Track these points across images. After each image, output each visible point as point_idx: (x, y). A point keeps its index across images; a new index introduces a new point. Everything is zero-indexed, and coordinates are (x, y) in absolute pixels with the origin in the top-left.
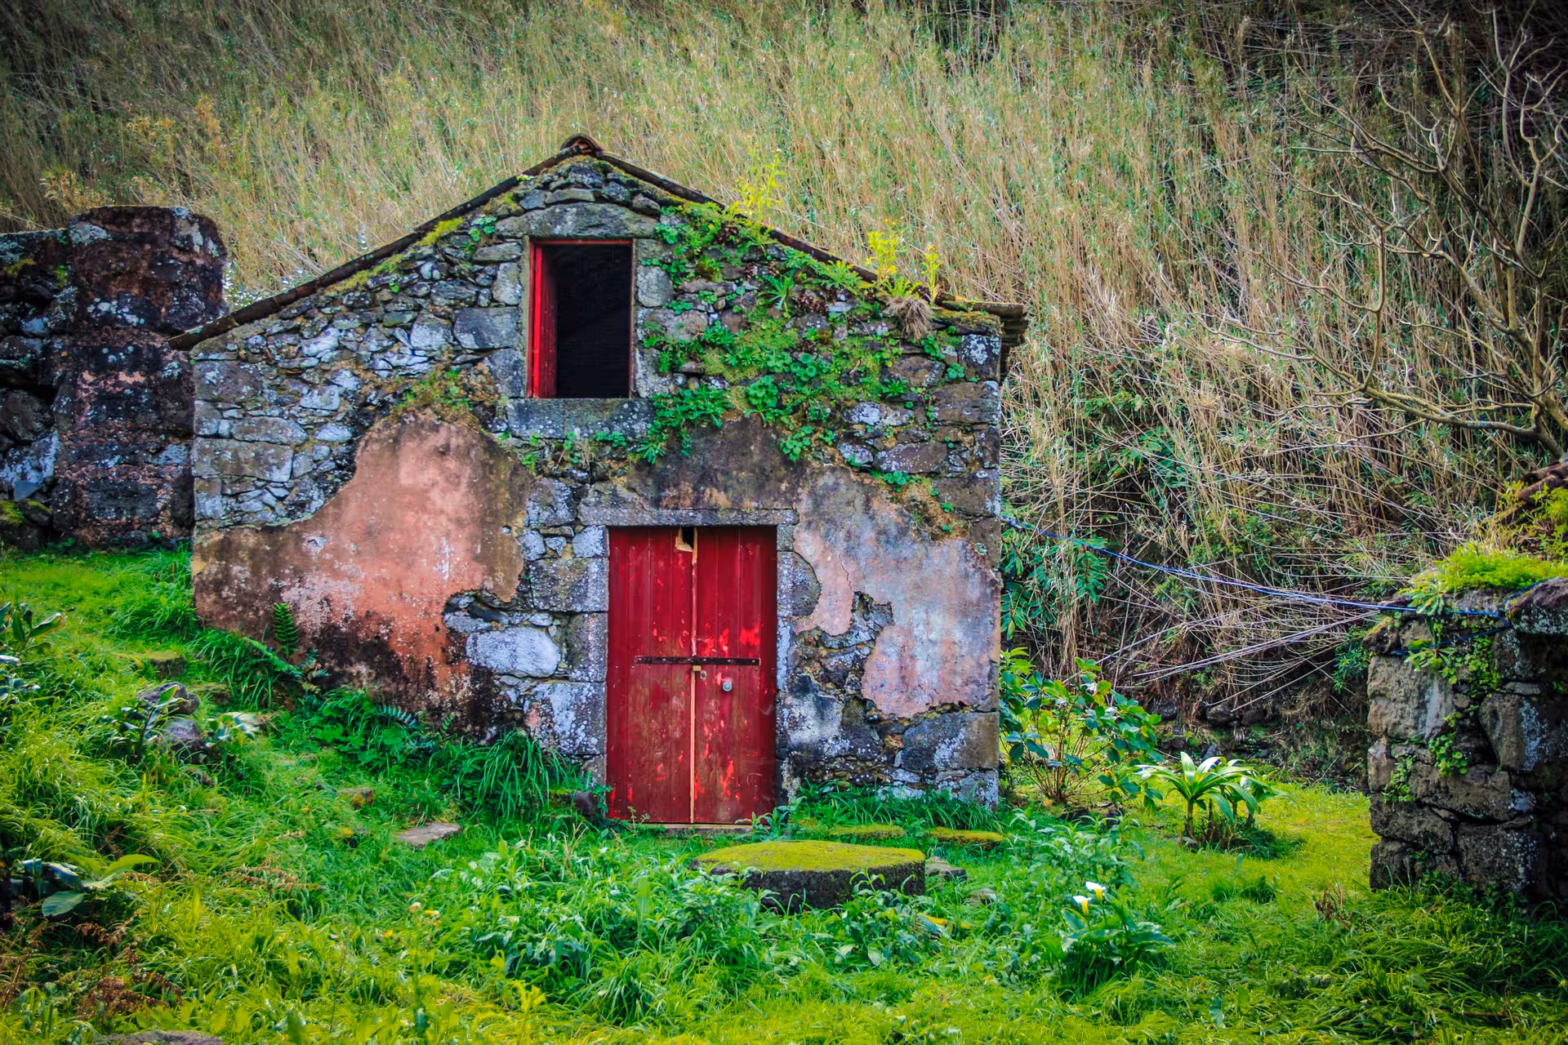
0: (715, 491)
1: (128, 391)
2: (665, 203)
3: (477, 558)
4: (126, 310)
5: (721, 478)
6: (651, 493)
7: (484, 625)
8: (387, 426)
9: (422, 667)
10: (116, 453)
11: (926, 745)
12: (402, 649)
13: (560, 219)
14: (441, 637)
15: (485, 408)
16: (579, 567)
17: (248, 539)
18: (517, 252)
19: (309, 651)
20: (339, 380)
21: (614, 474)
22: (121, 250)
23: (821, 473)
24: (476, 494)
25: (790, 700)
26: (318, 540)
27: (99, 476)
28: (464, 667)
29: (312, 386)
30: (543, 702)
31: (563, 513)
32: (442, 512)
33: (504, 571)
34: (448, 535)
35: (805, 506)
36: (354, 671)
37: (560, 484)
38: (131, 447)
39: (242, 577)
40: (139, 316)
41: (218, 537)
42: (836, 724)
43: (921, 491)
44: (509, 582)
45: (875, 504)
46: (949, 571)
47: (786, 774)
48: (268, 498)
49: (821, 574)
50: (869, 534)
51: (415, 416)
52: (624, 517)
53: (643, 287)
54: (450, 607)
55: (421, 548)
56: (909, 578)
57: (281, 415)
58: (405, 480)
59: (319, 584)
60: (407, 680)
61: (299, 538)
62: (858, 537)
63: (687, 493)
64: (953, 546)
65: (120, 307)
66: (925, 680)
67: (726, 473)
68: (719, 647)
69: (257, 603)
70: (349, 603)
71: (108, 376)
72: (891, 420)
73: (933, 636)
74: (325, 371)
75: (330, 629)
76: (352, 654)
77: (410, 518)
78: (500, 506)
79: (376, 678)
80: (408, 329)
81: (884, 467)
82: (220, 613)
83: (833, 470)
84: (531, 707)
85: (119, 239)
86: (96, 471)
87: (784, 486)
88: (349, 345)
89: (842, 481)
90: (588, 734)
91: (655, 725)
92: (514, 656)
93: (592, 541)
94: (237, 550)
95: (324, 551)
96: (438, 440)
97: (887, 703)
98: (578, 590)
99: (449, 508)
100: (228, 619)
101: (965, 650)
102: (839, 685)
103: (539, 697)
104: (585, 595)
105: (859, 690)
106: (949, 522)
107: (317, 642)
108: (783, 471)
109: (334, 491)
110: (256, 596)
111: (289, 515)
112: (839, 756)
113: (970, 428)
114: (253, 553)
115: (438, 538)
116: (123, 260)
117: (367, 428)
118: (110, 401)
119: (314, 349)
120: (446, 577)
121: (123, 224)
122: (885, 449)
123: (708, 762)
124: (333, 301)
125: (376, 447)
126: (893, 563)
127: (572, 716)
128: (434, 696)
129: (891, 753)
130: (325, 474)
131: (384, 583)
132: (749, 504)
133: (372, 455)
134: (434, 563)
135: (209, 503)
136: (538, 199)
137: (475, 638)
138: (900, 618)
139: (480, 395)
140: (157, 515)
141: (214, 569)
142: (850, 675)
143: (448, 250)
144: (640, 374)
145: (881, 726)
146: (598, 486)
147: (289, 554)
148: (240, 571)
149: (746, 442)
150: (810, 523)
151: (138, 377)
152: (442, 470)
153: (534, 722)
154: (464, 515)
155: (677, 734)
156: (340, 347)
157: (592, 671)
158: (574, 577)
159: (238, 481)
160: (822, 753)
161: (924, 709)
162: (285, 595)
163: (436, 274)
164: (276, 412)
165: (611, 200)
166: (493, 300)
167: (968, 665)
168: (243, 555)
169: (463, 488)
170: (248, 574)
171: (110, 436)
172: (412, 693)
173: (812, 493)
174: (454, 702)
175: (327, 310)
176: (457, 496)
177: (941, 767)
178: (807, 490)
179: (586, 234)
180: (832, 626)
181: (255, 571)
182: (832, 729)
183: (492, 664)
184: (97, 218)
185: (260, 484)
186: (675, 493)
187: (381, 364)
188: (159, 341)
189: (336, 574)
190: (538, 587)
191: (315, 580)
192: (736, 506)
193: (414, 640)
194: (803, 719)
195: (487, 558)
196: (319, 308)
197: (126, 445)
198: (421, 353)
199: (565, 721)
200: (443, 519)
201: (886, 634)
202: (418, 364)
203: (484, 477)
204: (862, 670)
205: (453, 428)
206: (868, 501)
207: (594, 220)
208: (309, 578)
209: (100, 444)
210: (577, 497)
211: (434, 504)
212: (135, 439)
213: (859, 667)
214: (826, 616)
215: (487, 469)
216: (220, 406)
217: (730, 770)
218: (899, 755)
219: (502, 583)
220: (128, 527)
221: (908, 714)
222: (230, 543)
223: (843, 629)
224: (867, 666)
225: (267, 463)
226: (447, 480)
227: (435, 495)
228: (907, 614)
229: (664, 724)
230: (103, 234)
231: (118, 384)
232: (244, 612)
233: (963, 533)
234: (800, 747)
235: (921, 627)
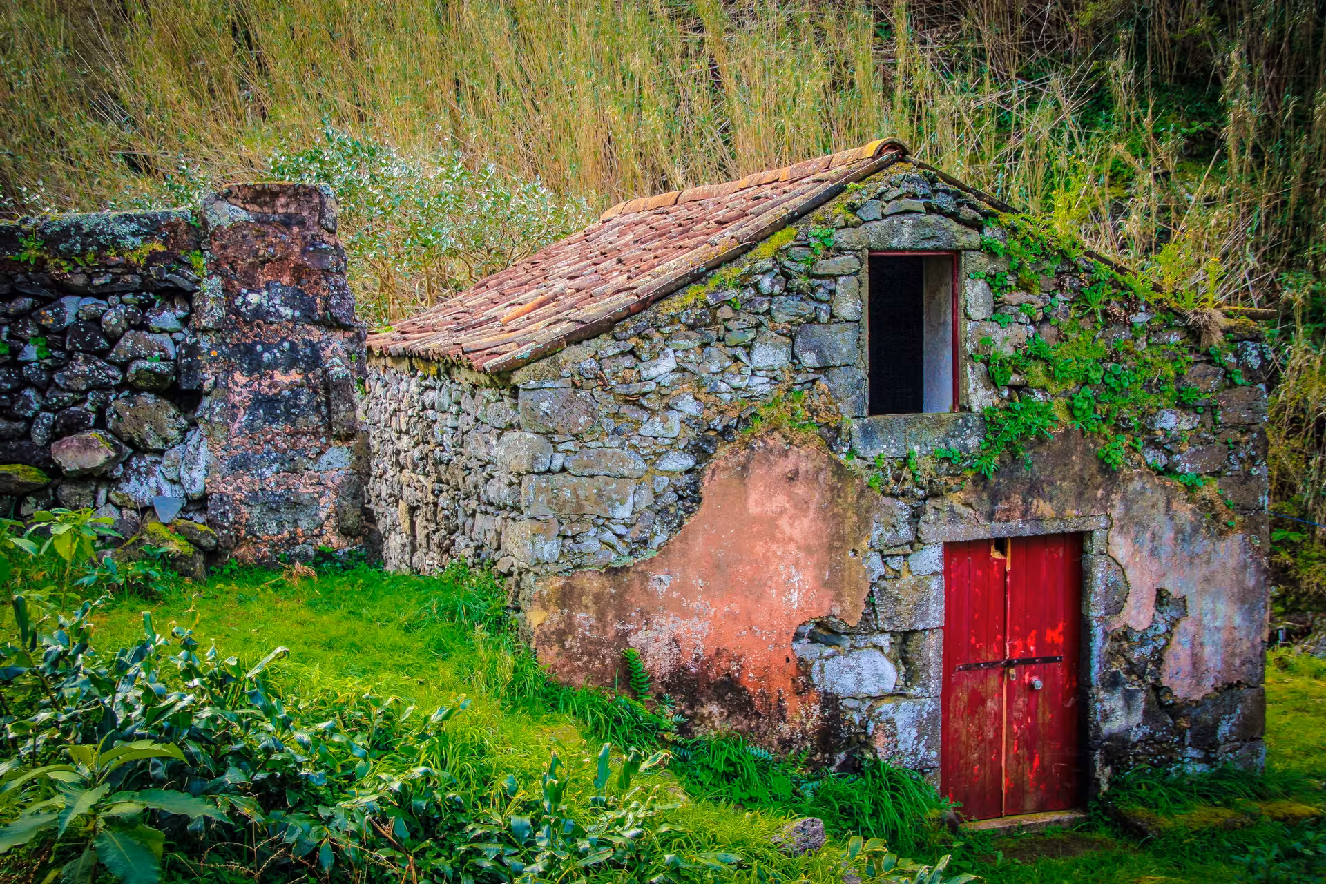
0: (1041, 502)
1: (286, 393)
2: (986, 215)
3: (826, 585)
4: (278, 301)
5: (1047, 489)
6: (986, 507)
7: (829, 651)
8: (734, 453)
9: (773, 700)
10: (274, 461)
11: (1211, 723)
12: (753, 684)
13: (897, 231)
14: (791, 668)
15: (830, 429)
16: (920, 585)
17: (592, 583)
18: (855, 265)
19: (660, 697)
20: (680, 406)
21: (950, 490)
22: (267, 234)
23: (1132, 479)
24: (824, 519)
25: (1102, 694)
26: (663, 578)
27: (257, 488)
28: (813, 696)
29: (653, 412)
30: (888, 722)
31: (905, 532)
32: (791, 539)
33: (851, 596)
34: (797, 564)
35: (1116, 512)
36: (705, 711)
37: (900, 503)
38: (290, 453)
39: (586, 624)
40: (293, 308)
41: (558, 583)
42: (1140, 712)
43: (1210, 490)
44: (856, 606)
45: (1175, 505)
46: (1232, 563)
47: (1098, 764)
48: (608, 536)
49: (1130, 574)
50: (1168, 534)
51: (763, 441)
52: (961, 533)
53: (972, 300)
54: (797, 637)
55: (771, 578)
56: (1200, 571)
57: (621, 447)
58: (754, 509)
59: (667, 625)
60: (758, 715)
61: (644, 577)
62: (1161, 537)
63: (1016, 506)
64: (1235, 540)
65: (270, 299)
66: (1211, 665)
67: (1051, 484)
68: (1026, 647)
69: (603, 651)
70: (698, 642)
71: (262, 376)
72: (1185, 426)
73: (1217, 624)
74: (663, 395)
75: (680, 671)
76: (702, 694)
77: (759, 548)
78: (847, 530)
79: (728, 717)
80: (749, 348)
81: (1179, 469)
82: (563, 666)
83: (1141, 475)
84: (877, 729)
85: (263, 221)
86: (253, 482)
87: (1100, 493)
88: (691, 367)
89: (1148, 486)
90: (928, 748)
91: (973, 728)
92: (859, 681)
93: (931, 558)
94: (580, 596)
95: (670, 590)
96: (787, 465)
97: (1180, 687)
98: (919, 608)
99: (797, 534)
100: (573, 671)
101: (1243, 632)
102: (1141, 676)
103: (883, 718)
104: (926, 613)
105: (1157, 680)
106: (1233, 518)
107: (667, 686)
108: (1099, 479)
109: (680, 525)
110: (602, 644)
111: (630, 554)
112: (1140, 741)
113: (1246, 429)
114: (597, 598)
115: (787, 567)
116: (271, 245)
117: (710, 456)
118: (267, 404)
119: (653, 372)
120: (795, 607)
121: (266, 203)
122: (1181, 452)
123: (1017, 757)
124: (673, 320)
125: (723, 476)
126: (1187, 559)
127: (914, 732)
128: (785, 729)
129: (1181, 733)
130: (666, 508)
131: (732, 616)
132: (1071, 512)
133: (721, 484)
134: (783, 593)
135: (547, 547)
136: (874, 210)
137: (822, 666)
138: (1192, 612)
139: (824, 417)
140: (321, 526)
141: (556, 619)
142: (1150, 666)
143: (787, 263)
144: (970, 390)
145: (1175, 710)
146: (937, 503)
147: (636, 598)
148: (584, 618)
149: (1067, 453)
150: (1122, 527)
151: (295, 376)
152: (791, 496)
153: (880, 744)
154: (812, 541)
155: (991, 735)
156: (680, 369)
157: (932, 687)
158: (916, 596)
159: (578, 521)
160: (1128, 741)
161: (1210, 690)
162: (632, 640)
163: (777, 289)
164: (616, 443)
165: (940, 211)
166: (832, 316)
167: (1245, 646)
168: (587, 600)
169: (812, 514)
170: (593, 621)
171: (268, 442)
172: (763, 728)
173: (1124, 499)
174: (804, 732)
175: (666, 330)
176: (806, 522)
177: (1222, 741)
178: (1119, 496)
179: (920, 246)
180: (1138, 622)
181: (601, 616)
182: (1137, 717)
183: (838, 689)
184: (236, 197)
185: (601, 522)
186: (1006, 506)
187: (724, 386)
188: (316, 335)
189: (685, 614)
190: (883, 609)
191: (662, 621)
192: (1060, 516)
193: (765, 674)
194: (1113, 711)
195: (834, 584)
196: (658, 328)
197: (285, 451)
198: (763, 373)
199: (907, 737)
200: (792, 546)
201: (1183, 624)
202: (761, 385)
203: (832, 501)
204: (1161, 660)
205: (802, 452)
206: (1169, 502)
207: (928, 232)
208: (656, 619)
209: (256, 452)
210: (916, 516)
211: (782, 532)
212: (294, 444)
213: (1158, 658)
214: (1133, 613)
215: (836, 492)
216: (556, 439)
217: (1036, 762)
218: (1188, 733)
219: (849, 608)
220: (292, 541)
221: (1197, 697)
222: (573, 588)
223: (1146, 624)
224: (1166, 656)
225: (609, 499)
226: (795, 507)
227: (784, 523)
228: (1199, 605)
229: (980, 727)
230: (244, 216)
231: (273, 385)
232: (590, 661)
233: (1243, 528)
234: (1111, 737)
235: (1209, 617)
